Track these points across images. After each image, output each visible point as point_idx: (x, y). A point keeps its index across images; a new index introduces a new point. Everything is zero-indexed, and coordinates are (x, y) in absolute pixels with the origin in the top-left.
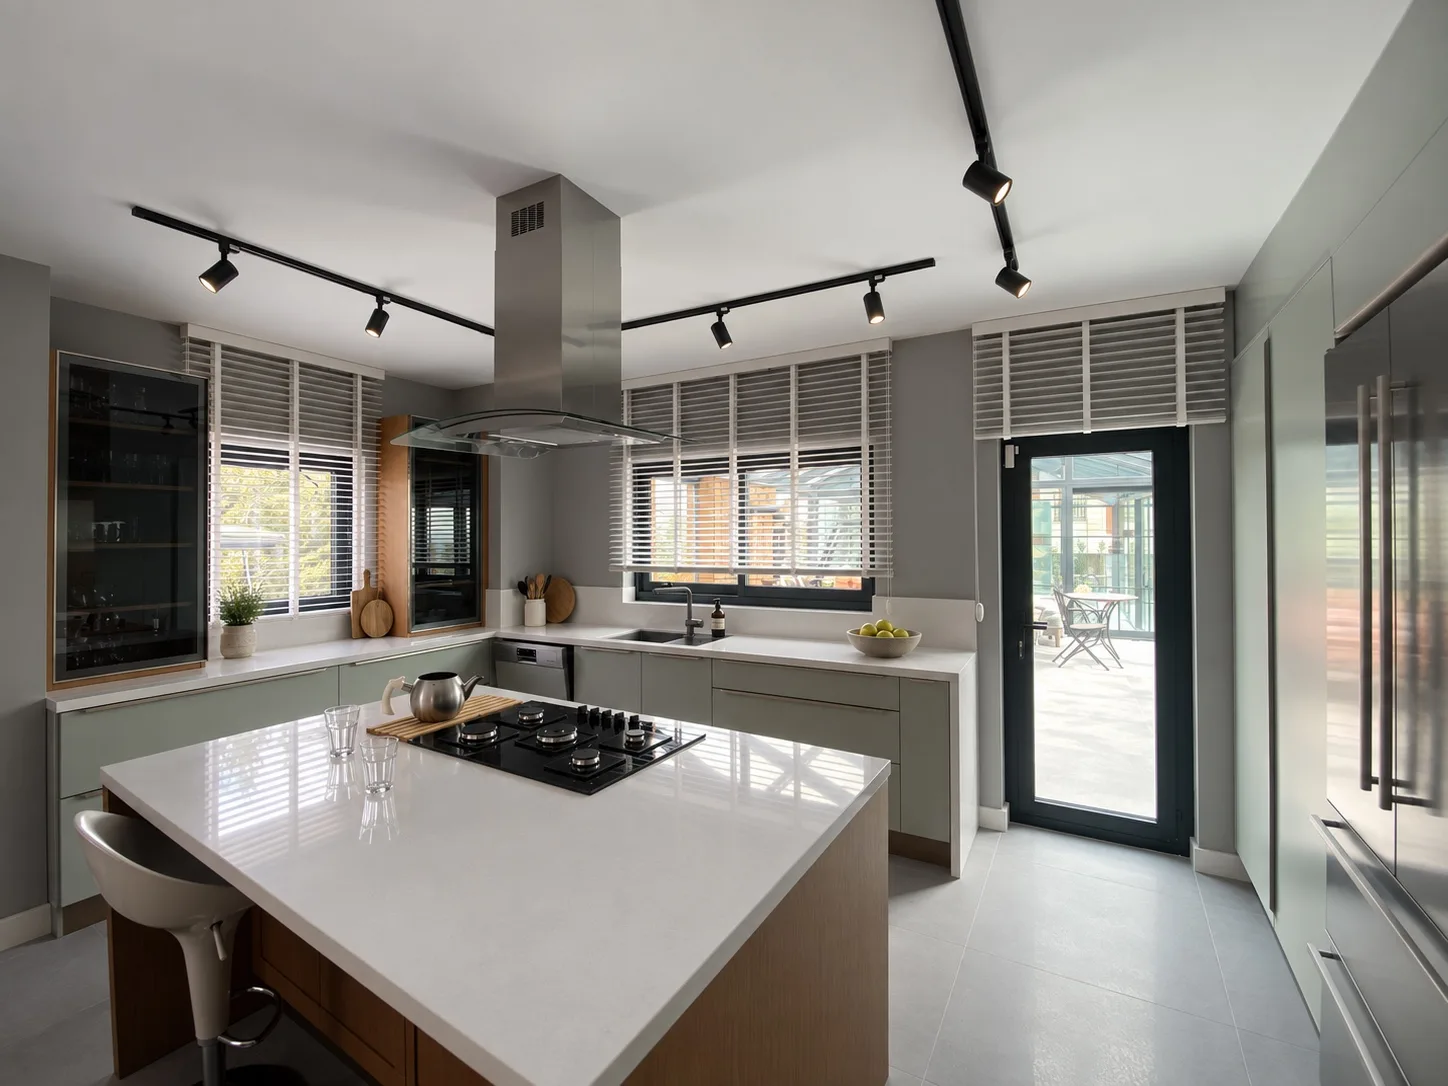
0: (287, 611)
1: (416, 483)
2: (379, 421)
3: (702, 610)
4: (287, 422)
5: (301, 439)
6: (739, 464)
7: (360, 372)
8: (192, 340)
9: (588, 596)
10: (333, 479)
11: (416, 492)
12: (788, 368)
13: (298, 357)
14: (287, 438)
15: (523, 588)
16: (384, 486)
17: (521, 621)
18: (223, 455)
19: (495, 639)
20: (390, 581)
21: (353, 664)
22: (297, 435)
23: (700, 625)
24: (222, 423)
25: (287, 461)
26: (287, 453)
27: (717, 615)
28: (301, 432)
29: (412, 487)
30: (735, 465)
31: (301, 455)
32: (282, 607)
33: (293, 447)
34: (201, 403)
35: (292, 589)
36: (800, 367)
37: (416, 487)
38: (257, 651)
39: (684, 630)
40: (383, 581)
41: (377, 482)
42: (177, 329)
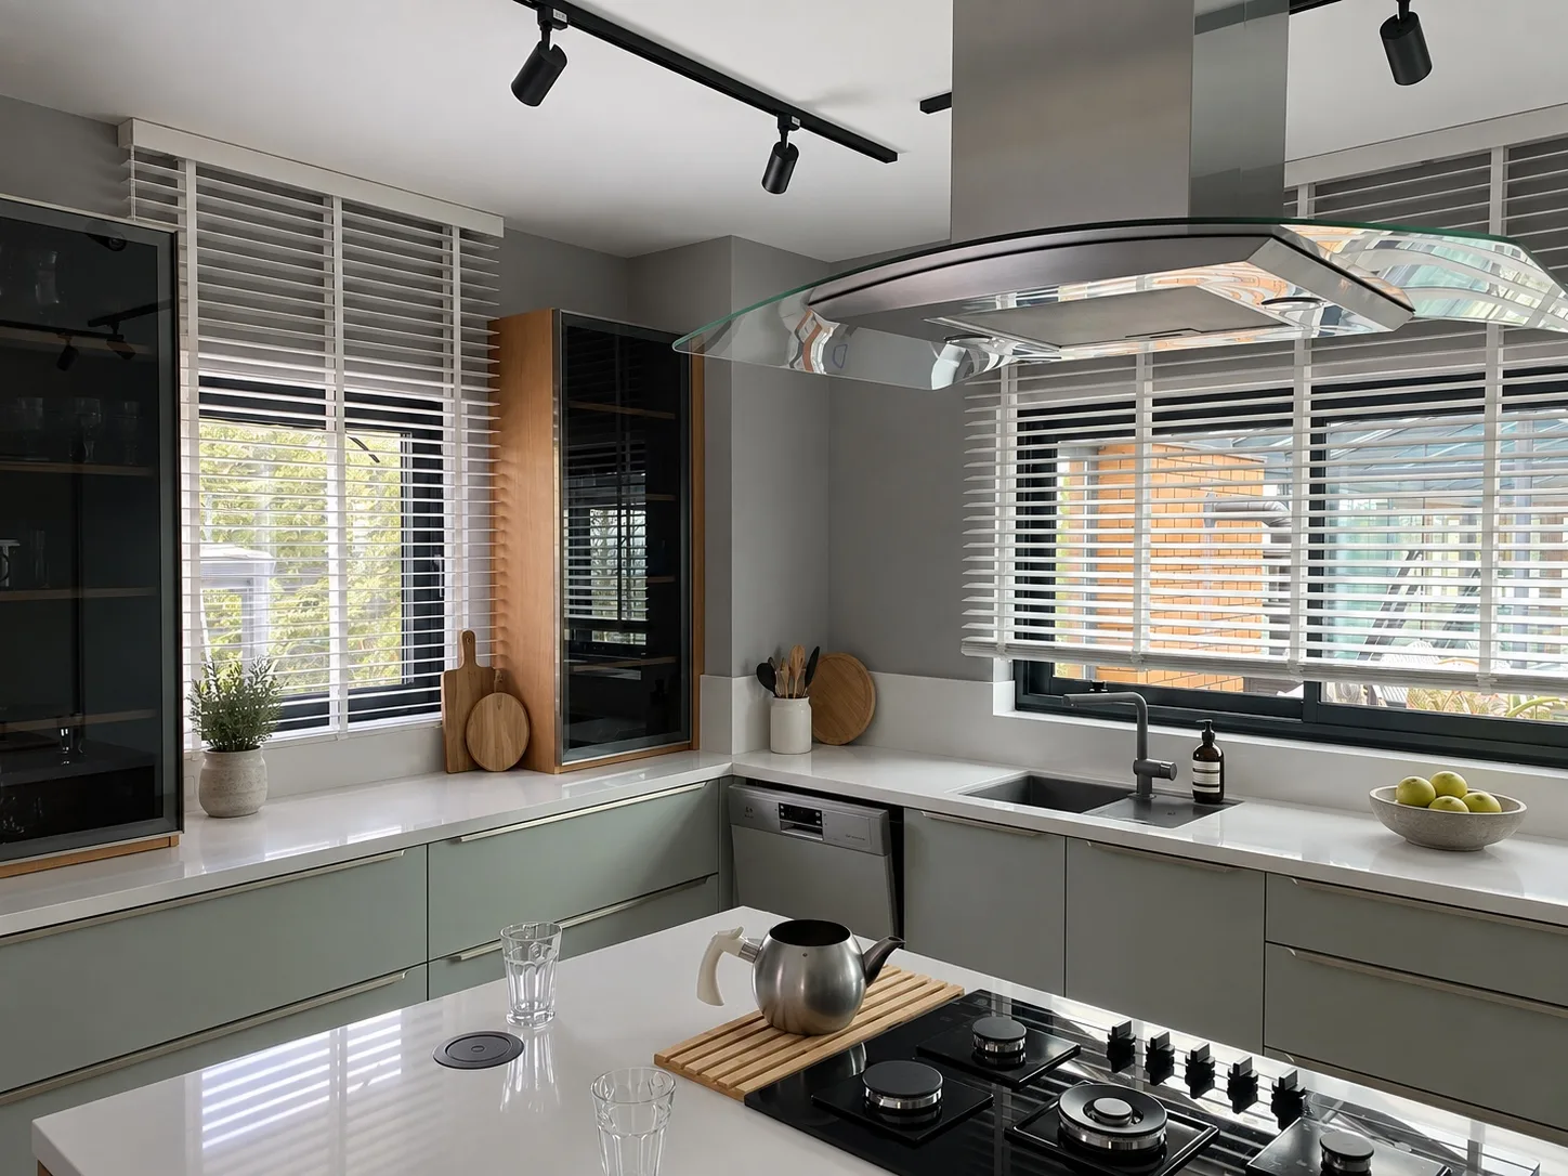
0: (326, 722)
1: (571, 453)
2: (491, 325)
3: (1174, 741)
4: (320, 329)
5: (349, 366)
6: (1315, 405)
7: (456, 219)
8: (143, 155)
9: (899, 694)
10: (404, 447)
11: (571, 473)
12: (1485, 157)
13: (341, 190)
14: (320, 362)
15: (766, 675)
16: (507, 463)
17: (765, 741)
18: (204, 398)
19: (730, 778)
20: (518, 658)
21: (456, 840)
22: (340, 356)
23: (1166, 774)
24: (201, 333)
25: (321, 410)
26: (321, 394)
27: (1206, 753)
28: (348, 350)
29: (563, 464)
30: (1307, 405)
31: (349, 397)
32: (316, 713)
33: (333, 380)
34: (163, 296)
35: (335, 677)
36: (1513, 152)
37: (570, 463)
38: (271, 798)
39: (1130, 781)
40: (505, 658)
41: (492, 453)
42: (114, 131)
